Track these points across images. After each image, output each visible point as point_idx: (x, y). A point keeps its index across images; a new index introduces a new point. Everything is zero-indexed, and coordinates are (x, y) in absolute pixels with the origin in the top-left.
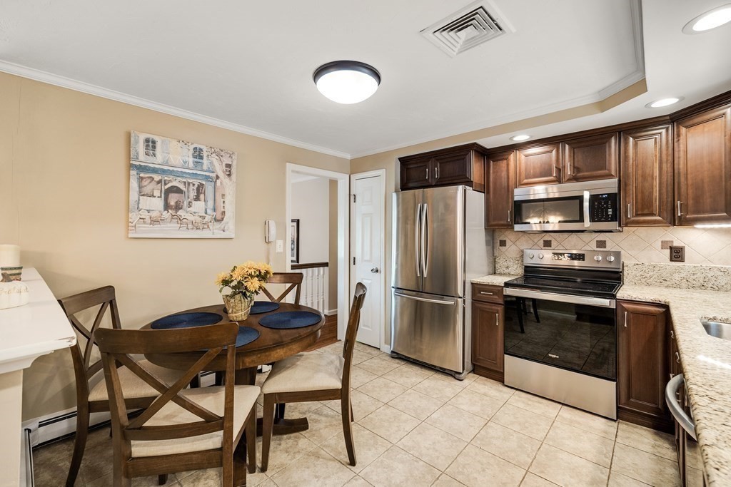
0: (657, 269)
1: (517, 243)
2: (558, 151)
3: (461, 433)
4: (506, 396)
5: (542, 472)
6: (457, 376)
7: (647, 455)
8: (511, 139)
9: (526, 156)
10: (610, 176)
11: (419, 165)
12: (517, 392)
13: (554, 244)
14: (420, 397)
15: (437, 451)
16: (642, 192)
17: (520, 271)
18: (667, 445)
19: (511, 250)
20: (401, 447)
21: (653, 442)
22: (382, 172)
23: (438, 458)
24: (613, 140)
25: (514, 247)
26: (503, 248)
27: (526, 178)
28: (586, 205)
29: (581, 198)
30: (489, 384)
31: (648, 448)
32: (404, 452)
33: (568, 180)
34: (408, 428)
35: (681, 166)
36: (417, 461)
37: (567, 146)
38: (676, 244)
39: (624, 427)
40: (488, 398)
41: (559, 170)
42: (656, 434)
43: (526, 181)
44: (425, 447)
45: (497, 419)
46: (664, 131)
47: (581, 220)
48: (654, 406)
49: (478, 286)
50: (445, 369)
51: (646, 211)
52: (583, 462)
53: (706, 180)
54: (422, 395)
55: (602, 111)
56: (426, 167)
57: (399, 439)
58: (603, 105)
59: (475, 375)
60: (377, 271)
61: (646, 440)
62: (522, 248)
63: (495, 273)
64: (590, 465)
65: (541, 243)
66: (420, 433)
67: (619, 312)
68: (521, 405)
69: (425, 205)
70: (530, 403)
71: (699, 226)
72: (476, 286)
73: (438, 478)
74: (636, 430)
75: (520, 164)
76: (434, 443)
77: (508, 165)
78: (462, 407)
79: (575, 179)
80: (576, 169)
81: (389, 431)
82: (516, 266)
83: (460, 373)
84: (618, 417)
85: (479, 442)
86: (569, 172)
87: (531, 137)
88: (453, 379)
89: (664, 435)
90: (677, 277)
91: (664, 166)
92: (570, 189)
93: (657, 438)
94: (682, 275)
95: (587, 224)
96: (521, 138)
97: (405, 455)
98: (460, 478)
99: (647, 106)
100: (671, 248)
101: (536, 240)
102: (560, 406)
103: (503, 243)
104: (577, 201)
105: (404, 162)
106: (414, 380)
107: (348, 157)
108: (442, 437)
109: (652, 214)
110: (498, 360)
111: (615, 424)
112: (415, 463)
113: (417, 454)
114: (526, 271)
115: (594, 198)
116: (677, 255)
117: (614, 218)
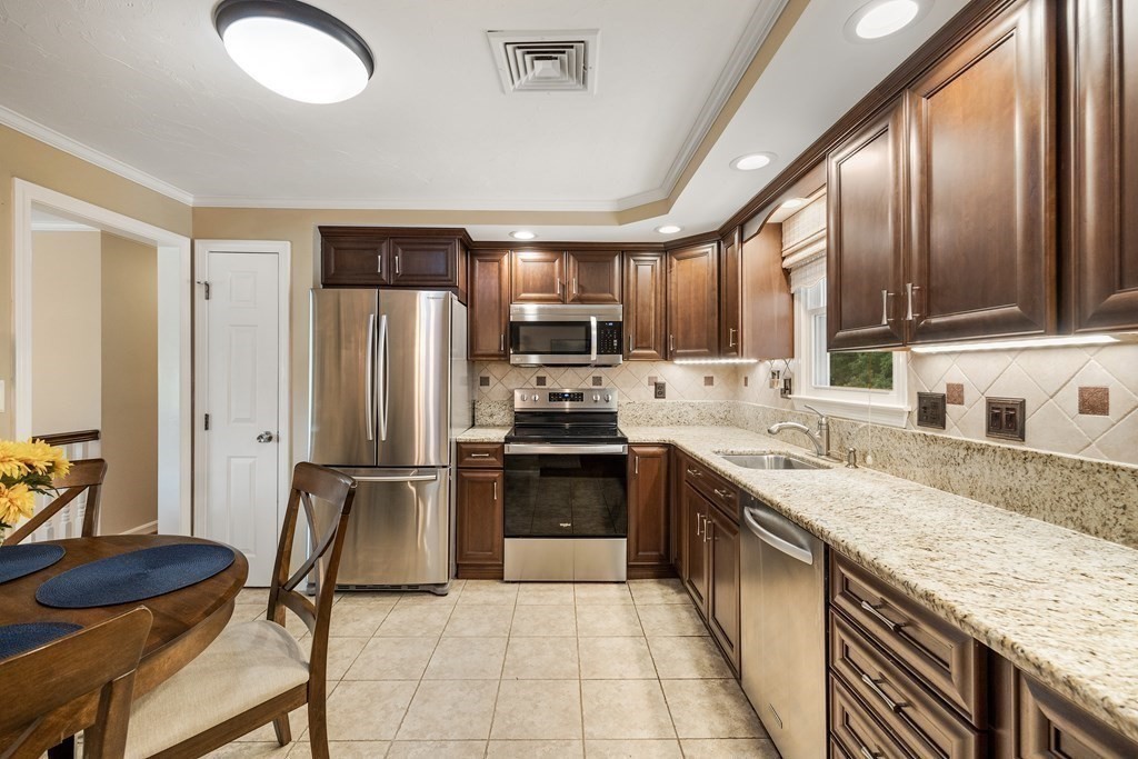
0: (645, 407)
1: (504, 381)
2: (561, 262)
3: (484, 671)
4: (512, 596)
5: (594, 673)
6: (439, 590)
7: (662, 607)
8: (511, 234)
9: (524, 261)
10: (613, 301)
11: (364, 246)
12: (522, 586)
13: (549, 381)
14: (397, 644)
15: (464, 714)
16: (642, 323)
17: (509, 419)
18: (671, 591)
19: (496, 390)
20: (407, 738)
21: (659, 592)
22: (284, 247)
23: (471, 723)
24: (617, 258)
25: (499, 386)
26: (485, 389)
27: (525, 292)
28: (594, 333)
29: (587, 325)
30: (483, 587)
31: (658, 600)
32: (415, 744)
33: (573, 300)
34: (402, 702)
35: (673, 299)
36: (444, 746)
37: (572, 258)
38: (659, 381)
39: (634, 585)
40: (492, 607)
41: (563, 287)
42: (659, 583)
43: (523, 295)
44: (444, 718)
45: (517, 631)
46: (658, 259)
47: (588, 351)
48: (657, 553)
49: (469, 446)
50: (417, 586)
51: (644, 344)
52: (621, 641)
53: (693, 316)
54: (397, 640)
55: (620, 224)
56: (376, 251)
57: (396, 727)
58: (623, 216)
59: (460, 581)
60: (270, 439)
61: (655, 593)
62: (511, 387)
63: (473, 425)
64: (629, 641)
65: (534, 380)
66: (426, 701)
67: (630, 459)
68: (533, 601)
69: (384, 319)
70: (542, 594)
71: (677, 362)
72: (464, 446)
73: (486, 753)
74: (644, 585)
75: (516, 271)
76: (454, 705)
77: (500, 270)
78: (466, 633)
79: (579, 300)
80: (581, 287)
81: (371, 723)
82: (502, 413)
83: (444, 585)
84: (629, 577)
85: (511, 672)
86: (574, 291)
87: (536, 236)
88: (431, 597)
89: (664, 580)
90: (660, 414)
91: (659, 296)
92: (573, 312)
93: (662, 587)
94: (664, 412)
95: (594, 356)
96: (524, 234)
97: (420, 747)
98: (513, 734)
99: (656, 230)
100: (656, 384)
101: (527, 377)
102: (571, 586)
103: (485, 381)
104: (583, 329)
105: (331, 237)
106: (370, 620)
107: (189, 200)
108: (461, 690)
109: (649, 348)
110: (496, 549)
111: (625, 586)
112: (443, 750)
113: (437, 736)
114: (516, 419)
115: (601, 325)
116: (660, 391)
117: (619, 350)
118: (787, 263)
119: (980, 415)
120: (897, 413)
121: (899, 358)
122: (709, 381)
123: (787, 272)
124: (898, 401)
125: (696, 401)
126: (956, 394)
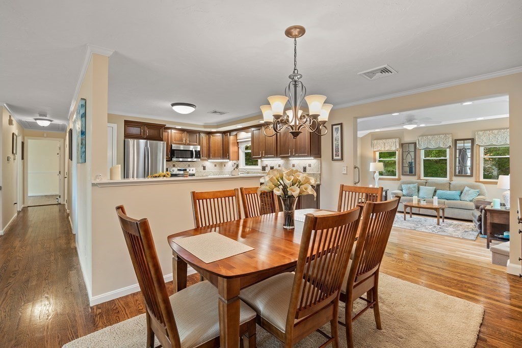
2: (184, 134)
8: (175, 127)
9: (175, 133)
10: (197, 145)
11: (136, 126)
16: (204, 151)
28: (194, 153)
29: (193, 151)
33: (187, 144)
35: (211, 145)
37: (187, 133)
41: (185, 141)
43: (174, 142)
46: (207, 135)
47: (192, 158)
53: (216, 150)
69: (149, 148)
75: (172, 135)
77: (168, 135)
79: (189, 144)
86: (188, 142)
87: (181, 128)
91: (207, 144)
92: (190, 148)
94: (206, 174)
96: (179, 127)
100: (204, 166)
105: (127, 123)
109: (205, 157)
115: (195, 151)
116: (204, 168)
117: (199, 158)
118: (238, 141)
119: (270, 168)
120: (259, 169)
121: (259, 161)
122: (215, 166)
123: (238, 143)
124: (259, 167)
125: (213, 171)
126: (267, 166)
